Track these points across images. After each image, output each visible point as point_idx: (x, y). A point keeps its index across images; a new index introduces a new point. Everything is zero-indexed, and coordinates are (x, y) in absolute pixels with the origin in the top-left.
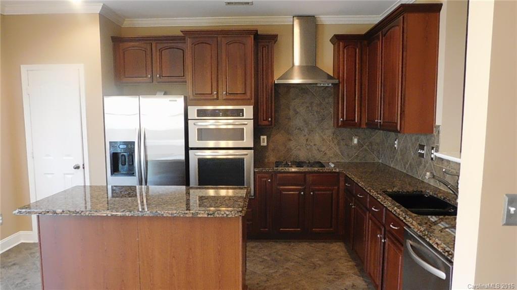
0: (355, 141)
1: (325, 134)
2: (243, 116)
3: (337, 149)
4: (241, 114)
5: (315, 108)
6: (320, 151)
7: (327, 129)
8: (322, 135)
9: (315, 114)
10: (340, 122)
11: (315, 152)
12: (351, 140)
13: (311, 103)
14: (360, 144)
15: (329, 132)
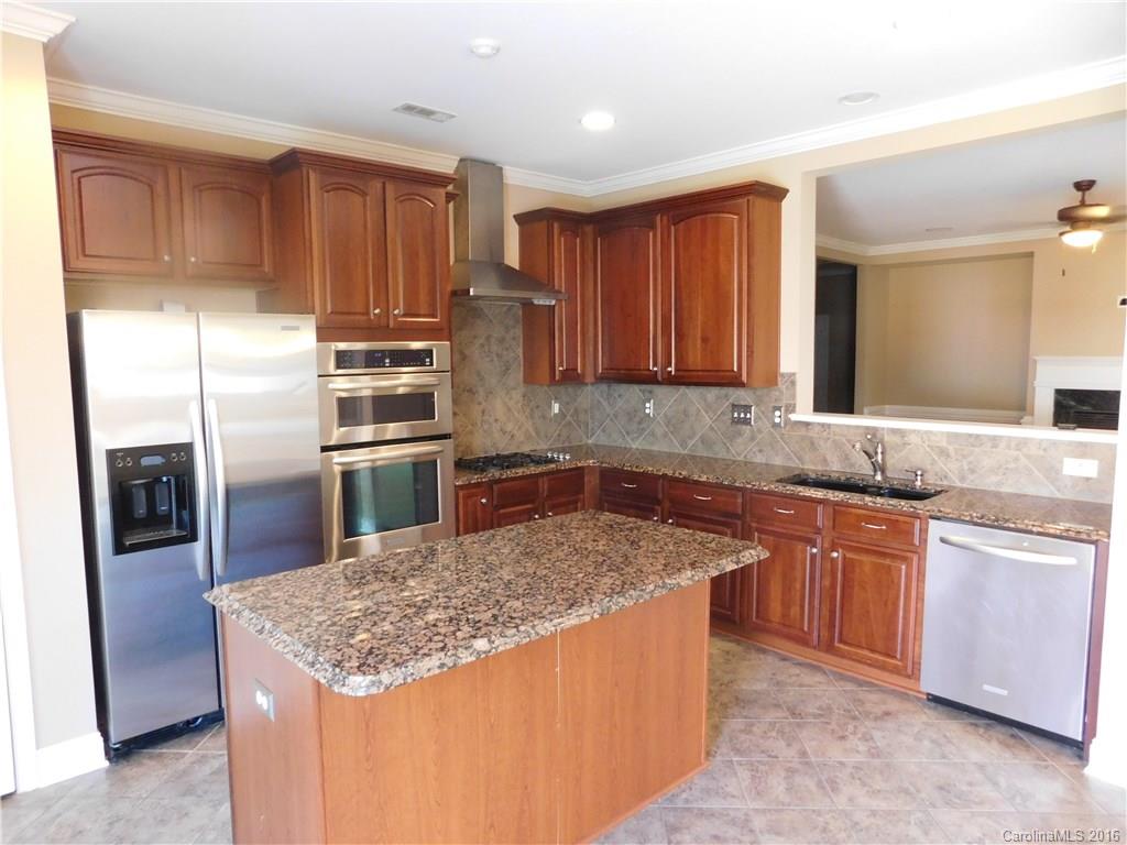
0: (556, 408)
1: (511, 399)
2: (432, 365)
3: (529, 426)
4: (428, 360)
5: (495, 348)
6: (505, 433)
7: (515, 389)
8: (507, 400)
9: (495, 359)
10: (557, 373)
11: (497, 435)
12: (550, 407)
13: (488, 338)
14: (562, 414)
15: (517, 395)
